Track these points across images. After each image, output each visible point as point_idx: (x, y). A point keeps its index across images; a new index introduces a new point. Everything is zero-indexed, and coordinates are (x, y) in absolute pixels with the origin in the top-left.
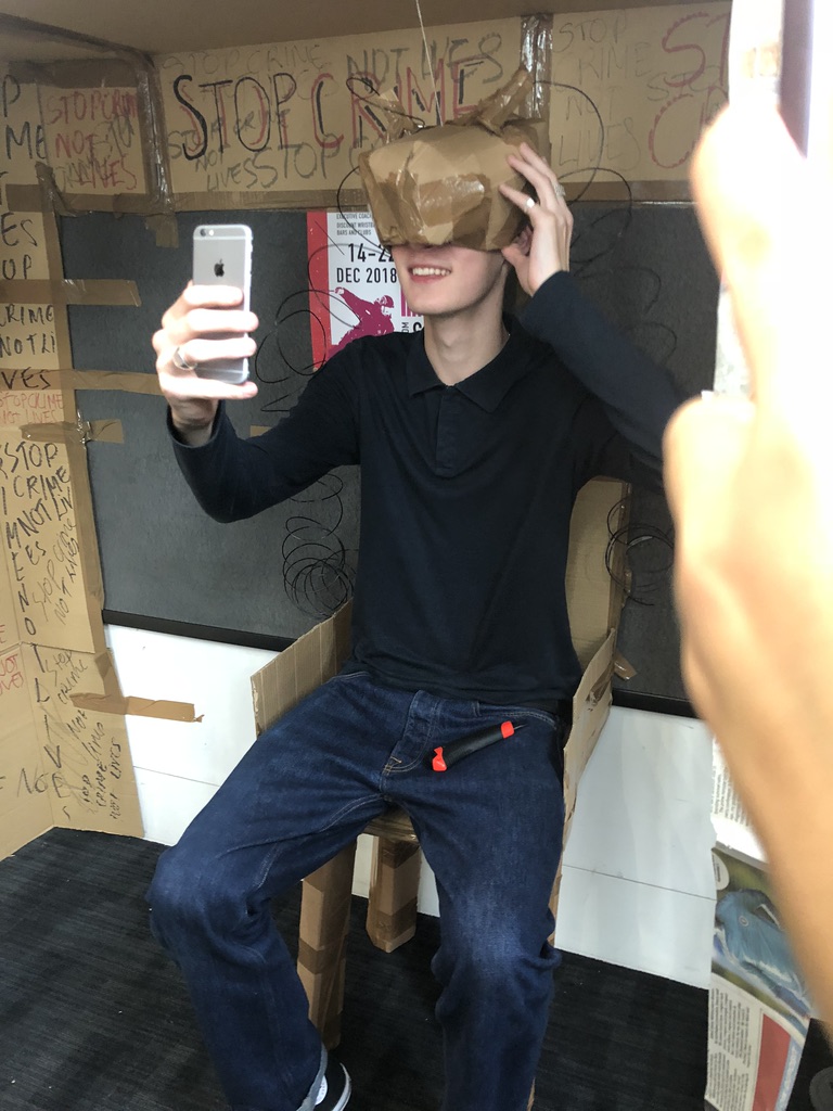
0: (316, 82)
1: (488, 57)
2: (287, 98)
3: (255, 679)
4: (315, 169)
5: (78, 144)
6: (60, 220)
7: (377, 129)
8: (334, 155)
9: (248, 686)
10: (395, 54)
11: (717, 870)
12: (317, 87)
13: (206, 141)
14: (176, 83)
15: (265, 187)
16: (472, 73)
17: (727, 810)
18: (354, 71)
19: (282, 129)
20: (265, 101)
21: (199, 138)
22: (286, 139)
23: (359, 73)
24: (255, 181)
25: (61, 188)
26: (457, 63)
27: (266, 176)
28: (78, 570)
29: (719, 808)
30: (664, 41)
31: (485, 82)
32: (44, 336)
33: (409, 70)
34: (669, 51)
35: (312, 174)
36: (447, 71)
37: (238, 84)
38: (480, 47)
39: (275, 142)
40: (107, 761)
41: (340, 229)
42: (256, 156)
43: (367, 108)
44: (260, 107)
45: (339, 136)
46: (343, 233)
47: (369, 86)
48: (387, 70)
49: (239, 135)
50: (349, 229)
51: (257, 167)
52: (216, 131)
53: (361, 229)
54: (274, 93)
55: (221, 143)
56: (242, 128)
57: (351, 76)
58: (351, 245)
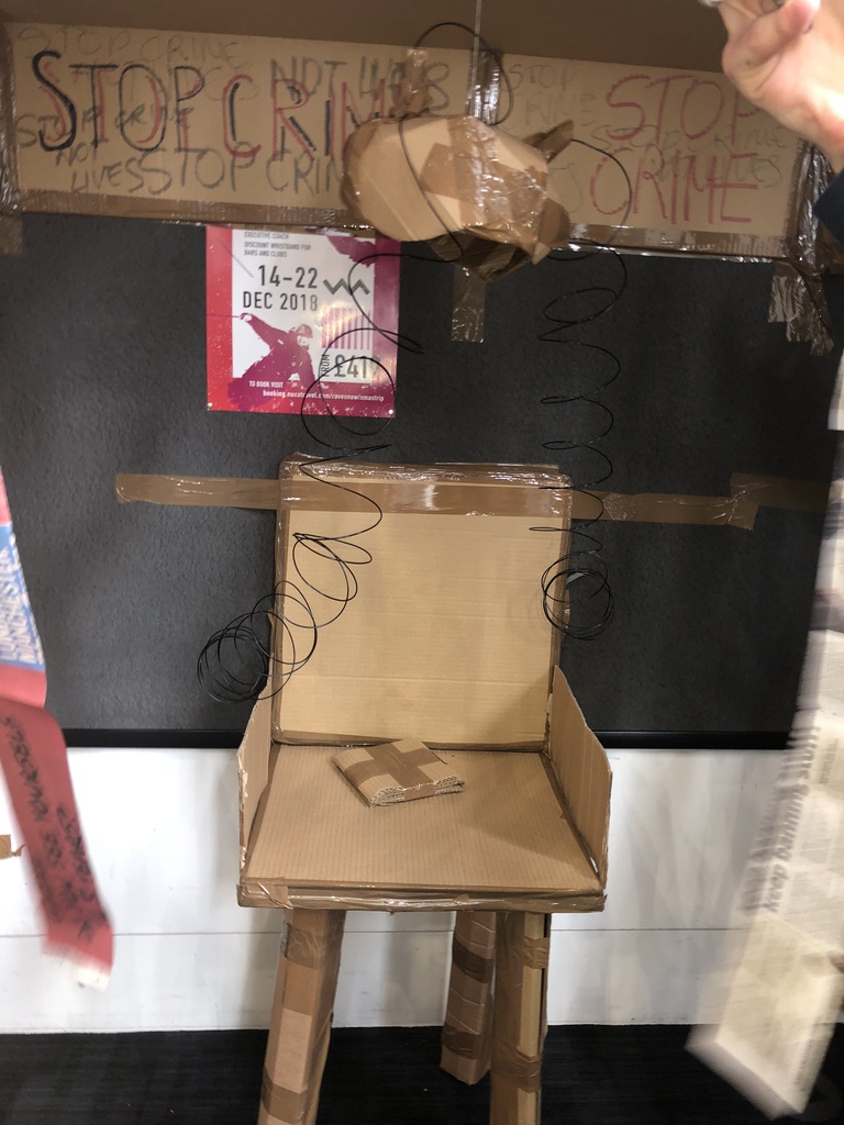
0: (231, 82)
1: (434, 85)
2: (191, 95)
4: (222, 178)
7: (302, 143)
8: (247, 166)
10: (330, 67)
12: (231, 89)
13: (74, 131)
14: (37, 59)
15: (150, 191)
18: (279, 76)
19: (181, 128)
20: (162, 96)
21: (64, 127)
22: (186, 141)
23: (285, 80)
24: (141, 185)
26: (400, 86)
27: (158, 181)
30: (610, 95)
34: (612, 106)
35: (217, 184)
36: (388, 92)
37: (125, 71)
39: (171, 141)
41: (249, 249)
42: (144, 156)
43: (292, 119)
44: (153, 101)
45: (255, 146)
46: (252, 253)
47: (296, 95)
48: (319, 81)
49: (122, 130)
50: (260, 249)
51: (144, 170)
52: (89, 120)
53: (275, 249)
54: (174, 87)
55: (96, 135)
56: (128, 121)
57: (275, 82)
58: (262, 267)
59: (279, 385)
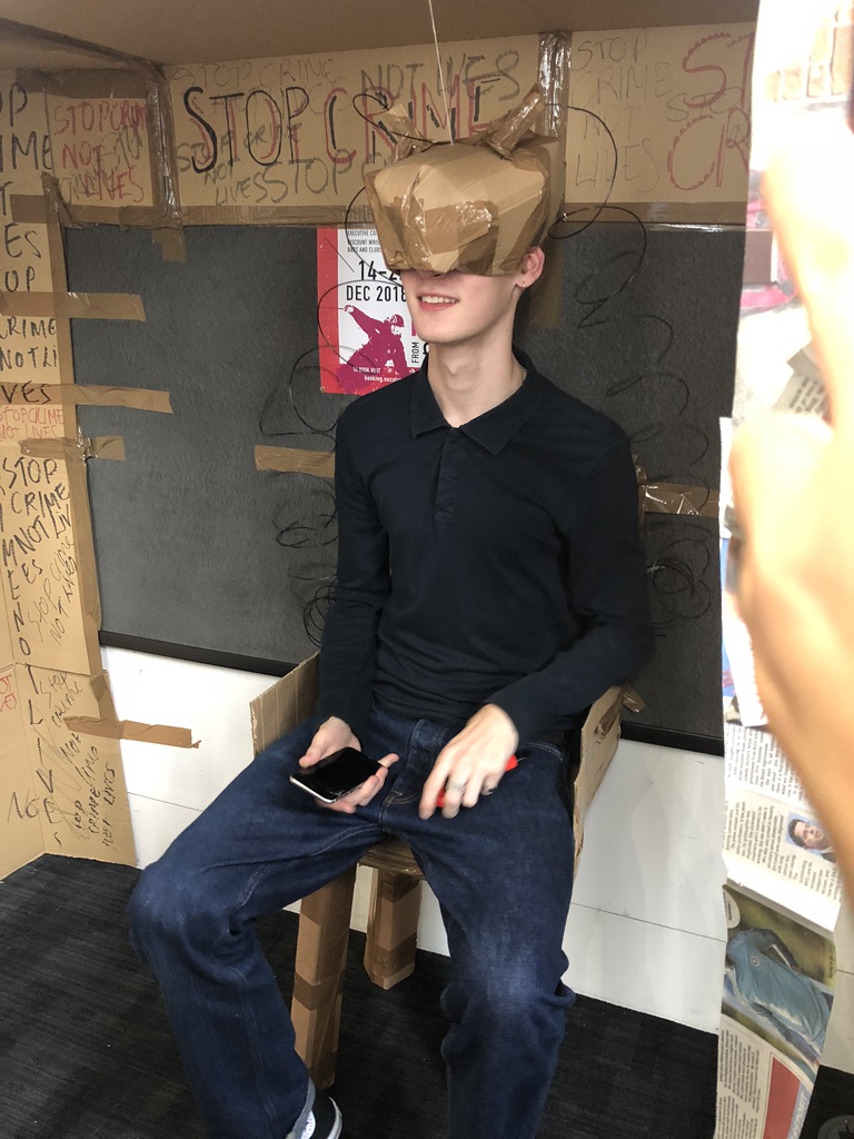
0: (329, 96)
1: (505, 75)
2: (299, 112)
3: (254, 705)
4: (326, 184)
5: (85, 155)
6: (65, 231)
7: (390, 145)
8: (346, 170)
9: (247, 712)
10: (411, 70)
11: (728, 908)
12: (330, 102)
13: (215, 153)
14: (186, 95)
15: (275, 201)
16: (489, 90)
17: (738, 847)
18: (368, 86)
19: (293, 143)
20: (277, 115)
21: (209, 153)
22: (297, 154)
23: (373, 88)
24: (265, 196)
25: (67, 200)
26: (473, 80)
27: (275, 191)
28: (75, 589)
29: (731, 843)
30: (685, 60)
31: (501, 99)
32: (46, 349)
33: (424, 85)
34: (690, 71)
35: (323, 189)
36: (463, 87)
37: (250, 97)
38: (497, 63)
39: (285, 156)
40: (100, 787)
41: (351, 246)
42: (266, 170)
43: (380, 123)
44: (271, 120)
45: (351, 151)
46: (354, 250)
47: (383, 101)
48: (402, 85)
49: (249, 149)
50: (359, 246)
51: (267, 182)
52: (226, 144)
53: (371, 246)
54: (286, 107)
55: (231, 156)
56: (252, 142)
57: (365, 91)
58: (362, 263)
59: (377, 370)
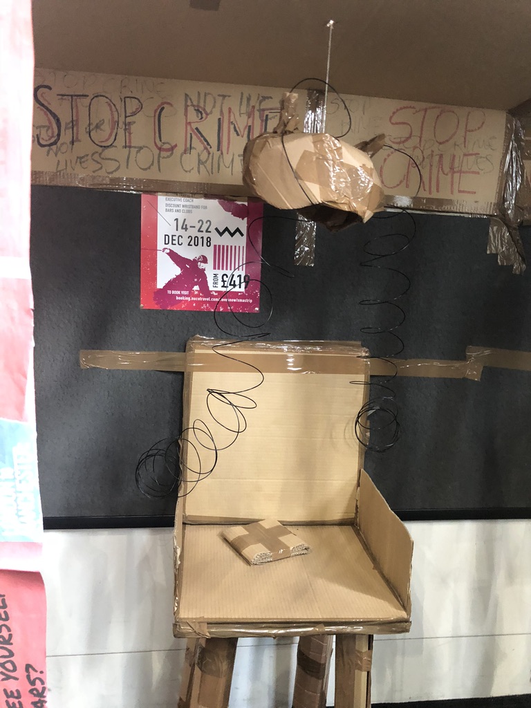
0: (159, 106)
2: (134, 114)
4: (152, 164)
7: (203, 143)
8: (168, 157)
10: (221, 98)
12: (159, 111)
13: (59, 135)
14: (36, 90)
16: (274, 118)
18: (189, 103)
19: (127, 134)
20: (116, 114)
21: (53, 133)
22: (130, 142)
23: (193, 105)
24: (101, 168)
26: (264, 110)
30: (391, 118)
33: (230, 108)
34: (393, 124)
35: (149, 168)
36: (257, 114)
37: (93, 98)
39: (120, 141)
41: (168, 208)
42: (103, 151)
43: (197, 129)
44: (110, 117)
45: (173, 145)
46: (170, 210)
47: (200, 115)
48: (214, 107)
49: (90, 135)
50: (175, 208)
51: (103, 159)
52: (69, 128)
53: (184, 209)
54: (123, 110)
55: (73, 137)
56: (93, 130)
57: (187, 106)
58: (177, 220)
59: (186, 293)
